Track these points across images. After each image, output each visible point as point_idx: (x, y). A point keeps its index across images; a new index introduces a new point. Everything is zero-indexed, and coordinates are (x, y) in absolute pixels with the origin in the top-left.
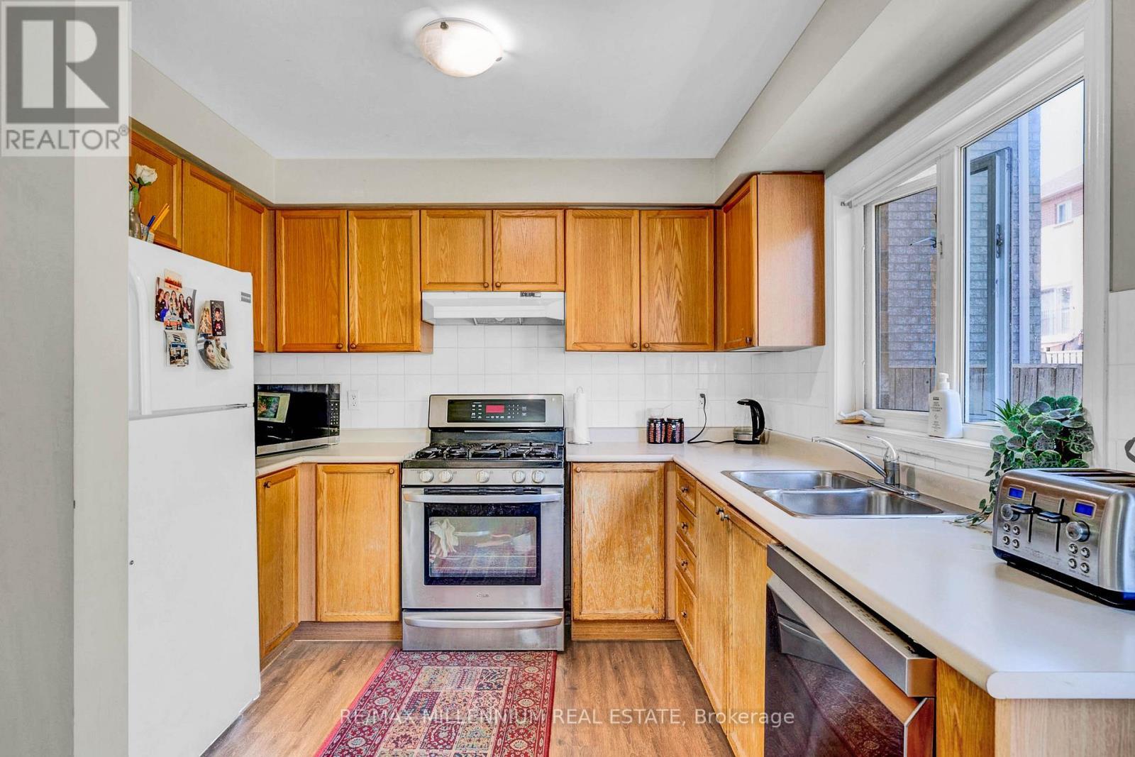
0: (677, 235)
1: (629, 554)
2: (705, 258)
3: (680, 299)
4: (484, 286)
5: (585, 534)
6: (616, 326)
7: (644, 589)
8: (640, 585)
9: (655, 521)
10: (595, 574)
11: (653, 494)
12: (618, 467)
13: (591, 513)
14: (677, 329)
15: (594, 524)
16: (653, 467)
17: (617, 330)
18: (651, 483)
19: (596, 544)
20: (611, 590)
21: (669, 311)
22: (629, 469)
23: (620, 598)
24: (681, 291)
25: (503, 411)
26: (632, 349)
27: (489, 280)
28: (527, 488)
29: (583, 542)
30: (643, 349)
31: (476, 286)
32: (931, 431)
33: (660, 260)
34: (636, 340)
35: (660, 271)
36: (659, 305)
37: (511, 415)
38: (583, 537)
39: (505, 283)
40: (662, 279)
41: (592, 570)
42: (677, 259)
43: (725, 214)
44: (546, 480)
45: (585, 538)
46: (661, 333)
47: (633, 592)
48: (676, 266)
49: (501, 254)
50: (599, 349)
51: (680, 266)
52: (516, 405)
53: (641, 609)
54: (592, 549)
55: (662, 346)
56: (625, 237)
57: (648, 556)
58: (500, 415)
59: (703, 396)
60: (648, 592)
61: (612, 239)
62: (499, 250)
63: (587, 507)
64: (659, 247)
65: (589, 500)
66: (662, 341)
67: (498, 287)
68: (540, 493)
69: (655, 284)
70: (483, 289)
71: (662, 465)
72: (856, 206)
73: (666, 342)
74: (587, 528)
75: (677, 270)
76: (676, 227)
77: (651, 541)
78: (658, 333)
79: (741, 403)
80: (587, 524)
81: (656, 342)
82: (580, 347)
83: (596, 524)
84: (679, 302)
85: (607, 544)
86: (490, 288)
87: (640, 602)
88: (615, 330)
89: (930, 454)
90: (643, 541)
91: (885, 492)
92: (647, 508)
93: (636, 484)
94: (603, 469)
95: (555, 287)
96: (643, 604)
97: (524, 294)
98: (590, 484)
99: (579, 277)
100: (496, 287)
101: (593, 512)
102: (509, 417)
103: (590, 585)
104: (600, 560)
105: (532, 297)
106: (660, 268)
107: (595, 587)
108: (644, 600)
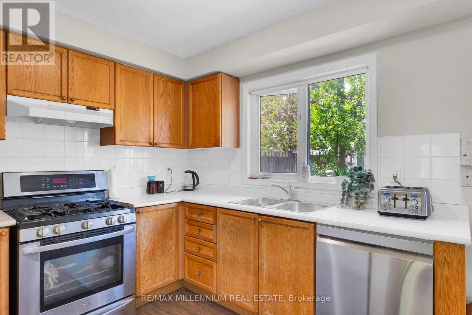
0: (169, 91)
1: (163, 252)
2: (181, 104)
3: (171, 122)
4: (62, 99)
5: (142, 248)
6: (142, 133)
7: (169, 268)
8: (167, 267)
9: (174, 232)
10: (147, 268)
11: (173, 219)
12: (158, 208)
13: (145, 235)
14: (169, 137)
15: (146, 241)
16: (174, 205)
17: (142, 135)
18: (172, 213)
19: (147, 252)
20: (154, 274)
21: (166, 127)
22: (163, 208)
23: (159, 277)
24: (171, 118)
25: (65, 182)
26: (150, 145)
27: (65, 94)
28: (116, 227)
29: (141, 252)
30: (155, 146)
31: (55, 97)
32: (301, 179)
33: (162, 102)
34: (152, 141)
35: (162, 107)
36: (162, 124)
37: (72, 184)
38: (141, 249)
39: (77, 99)
40: (163, 111)
41: (145, 266)
42: (169, 102)
43: (191, 86)
44: (127, 221)
45: (142, 249)
46: (163, 138)
47: (165, 271)
48: (169, 106)
49: (74, 79)
50: (133, 144)
51: (171, 105)
52: (75, 178)
53: (168, 279)
54: (145, 255)
55: (163, 144)
56: (147, 85)
57: (171, 251)
58: (64, 184)
59: (169, 169)
60: (171, 269)
61: (140, 86)
62: (73, 77)
63: (143, 232)
64: (162, 95)
65: (144, 228)
66: (163, 142)
67: (72, 100)
68: (123, 229)
69: (160, 113)
70: (61, 100)
71: (177, 204)
72: (253, 95)
73: (164, 143)
74: (143, 244)
75: (169, 108)
76: (169, 86)
77: (172, 243)
78: (161, 138)
79: (186, 172)
80: (143, 242)
81: (160, 142)
82: (124, 143)
83: (147, 240)
84: (170, 124)
85: (152, 250)
86: (66, 101)
87: (167, 276)
88: (141, 135)
89: (304, 187)
90: (169, 244)
91: (297, 202)
92: (171, 227)
93: (166, 215)
94: (151, 210)
95: (109, 106)
96: (169, 276)
97: (88, 108)
98: (145, 219)
99: (123, 103)
100: (71, 100)
101: (146, 234)
102: (71, 186)
103: (144, 275)
104: (149, 259)
105: (94, 111)
106: (162, 105)
107: (147, 275)
108: (169, 274)
